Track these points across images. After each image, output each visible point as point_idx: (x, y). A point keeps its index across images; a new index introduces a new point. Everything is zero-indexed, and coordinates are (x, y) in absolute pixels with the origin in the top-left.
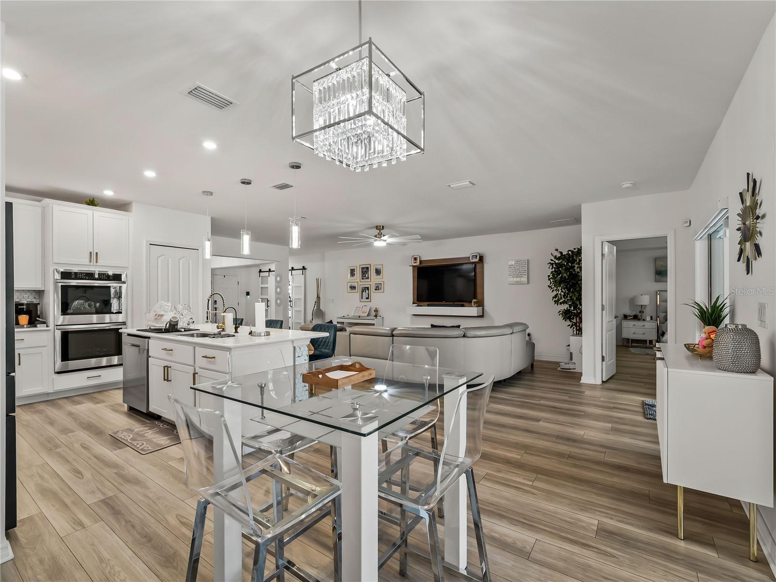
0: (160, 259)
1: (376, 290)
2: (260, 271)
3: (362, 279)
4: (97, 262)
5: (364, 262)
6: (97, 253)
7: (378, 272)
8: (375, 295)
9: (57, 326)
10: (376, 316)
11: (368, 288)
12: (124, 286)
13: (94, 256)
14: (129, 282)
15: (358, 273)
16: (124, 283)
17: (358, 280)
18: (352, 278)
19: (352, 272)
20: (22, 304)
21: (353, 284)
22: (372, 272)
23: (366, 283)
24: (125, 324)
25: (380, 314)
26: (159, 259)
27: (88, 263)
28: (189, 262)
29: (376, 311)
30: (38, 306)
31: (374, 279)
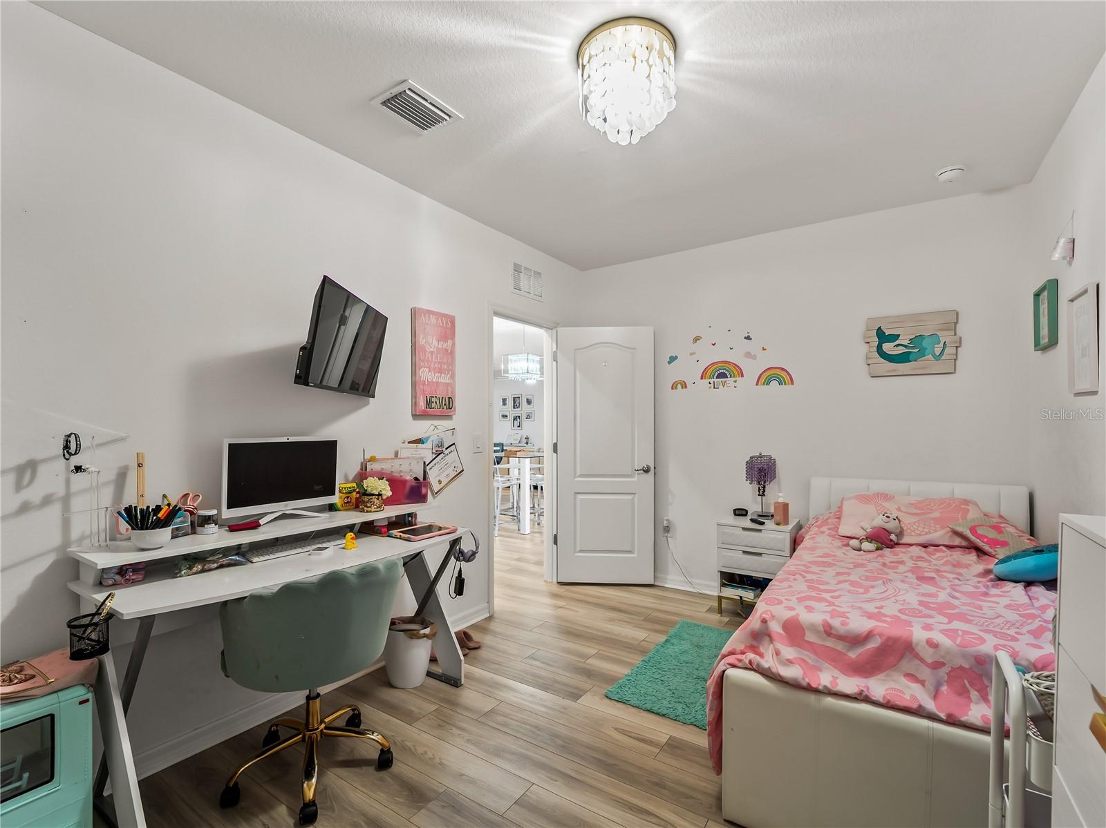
1: (527, 418)
3: (514, 408)
5: (516, 393)
7: (529, 402)
8: (525, 423)
10: (527, 443)
11: (519, 417)
15: (510, 403)
17: (510, 409)
18: (504, 407)
19: (504, 401)
21: (505, 413)
22: (524, 402)
23: (517, 412)
25: (530, 441)
29: (527, 438)
31: (524, 409)
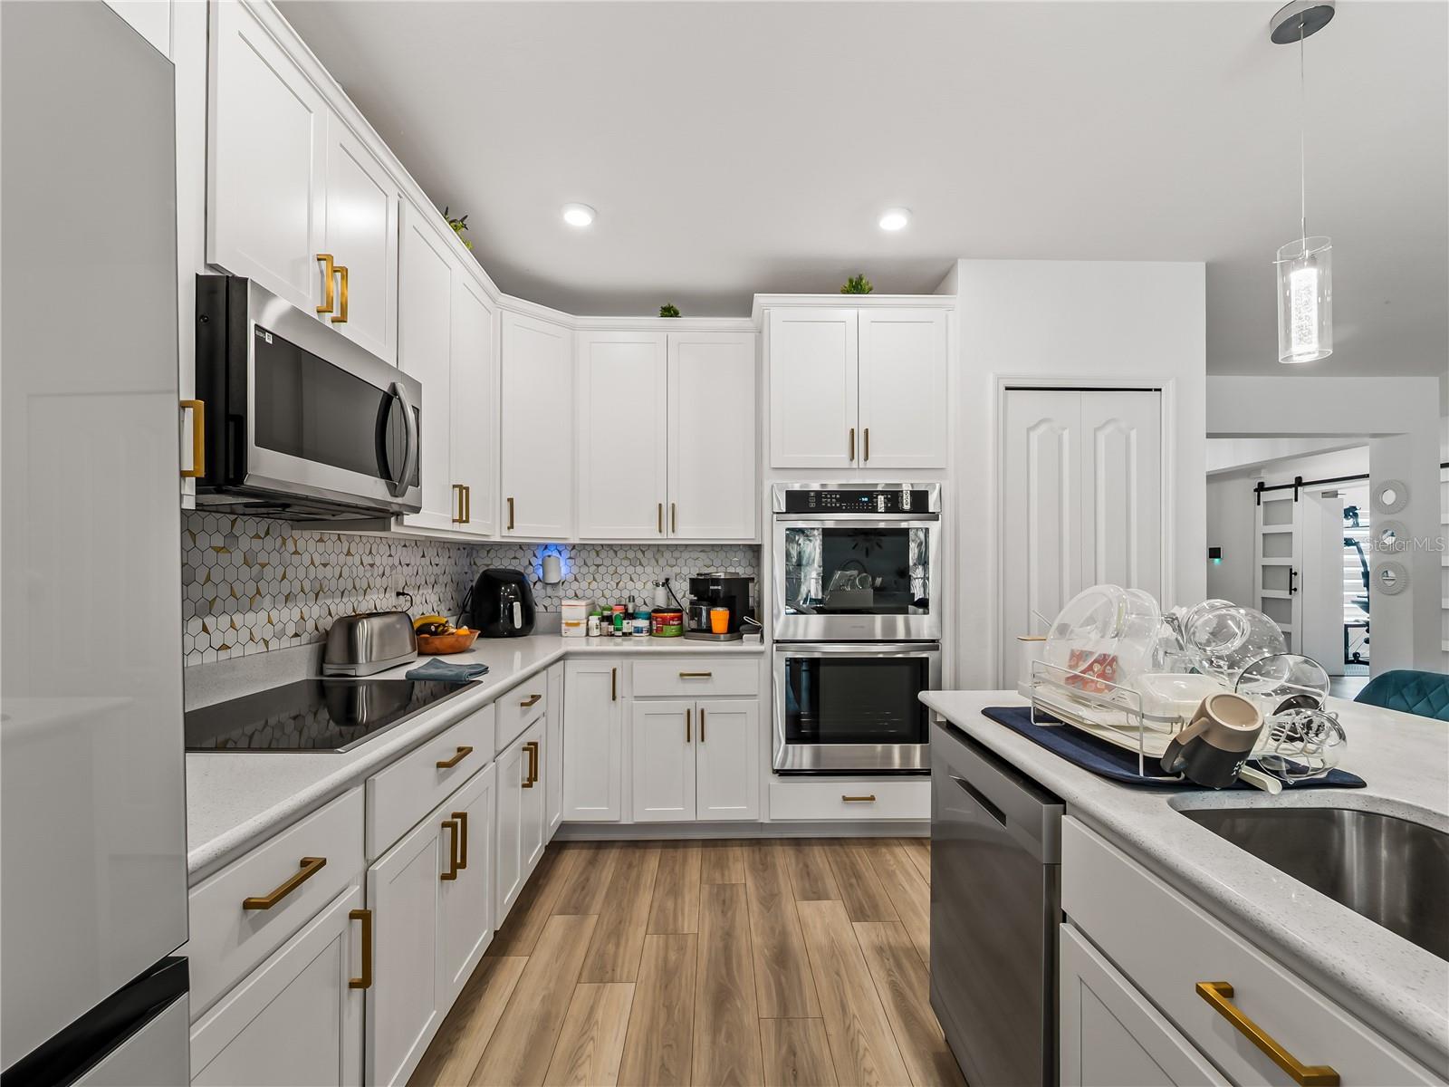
0: (1034, 435)
2: (1261, 488)
4: (866, 458)
6: (867, 431)
9: (778, 642)
12: (935, 527)
13: (859, 443)
14: (947, 514)
16: (935, 517)
20: (716, 581)
24: (937, 648)
26: (1032, 434)
27: (846, 464)
28: (1128, 438)
30: (751, 585)
